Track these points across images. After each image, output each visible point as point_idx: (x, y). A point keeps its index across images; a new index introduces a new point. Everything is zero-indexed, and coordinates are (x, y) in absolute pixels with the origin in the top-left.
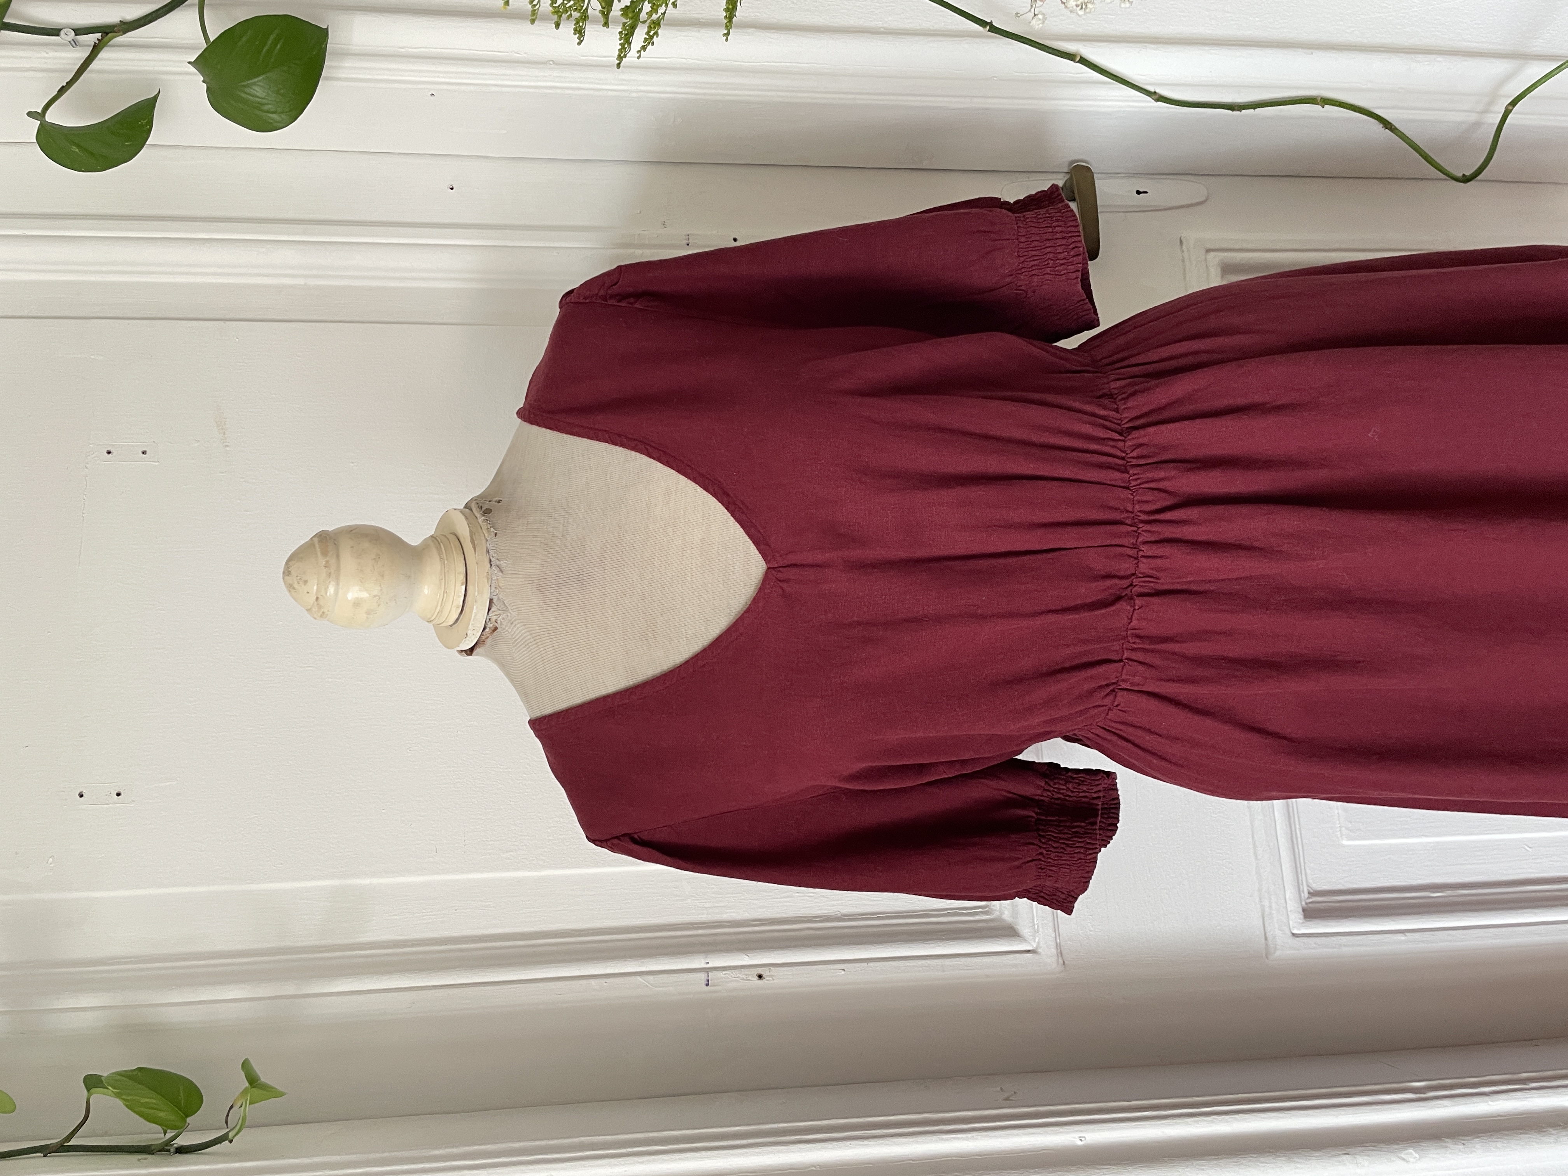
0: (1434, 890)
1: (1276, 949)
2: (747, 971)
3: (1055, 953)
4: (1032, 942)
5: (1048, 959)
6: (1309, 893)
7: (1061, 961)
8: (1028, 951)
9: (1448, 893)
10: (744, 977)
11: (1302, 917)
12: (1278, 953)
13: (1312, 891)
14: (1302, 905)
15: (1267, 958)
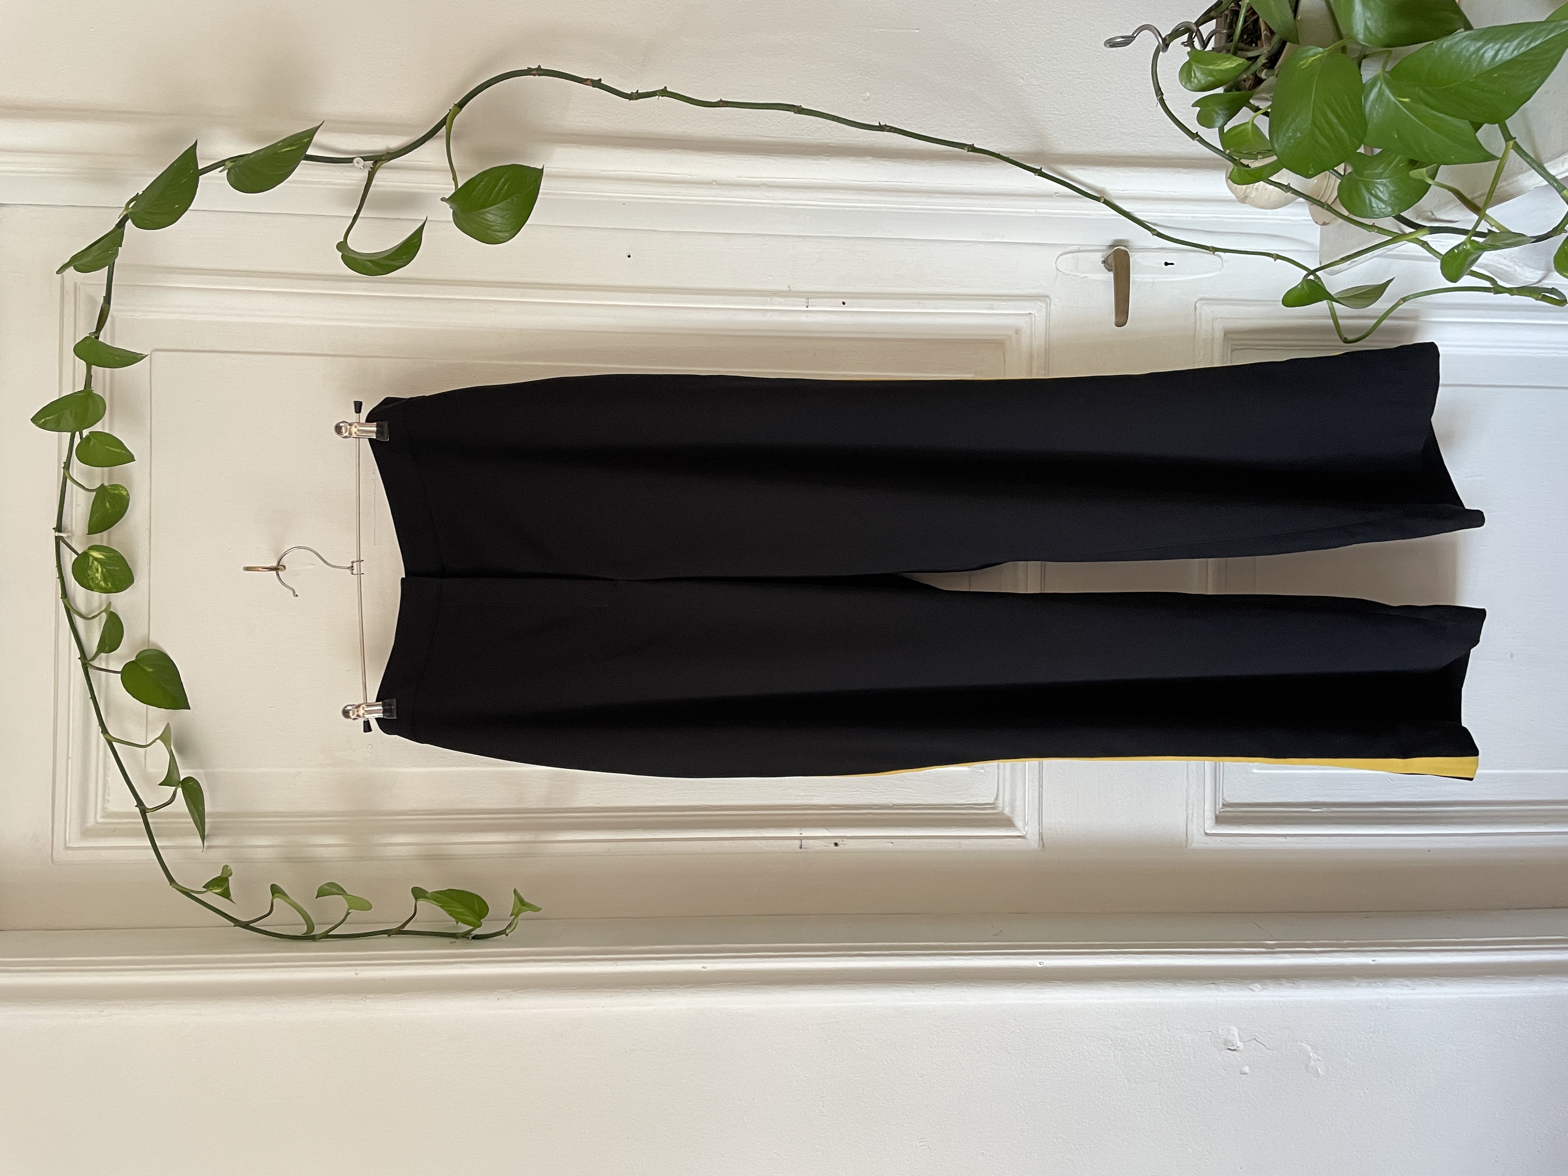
0: (1313, 807)
1: (1192, 843)
2: (828, 841)
3: (1039, 839)
4: (1022, 831)
5: (1033, 842)
6: (1223, 805)
7: (1041, 844)
8: (1020, 836)
9: (1325, 809)
10: (825, 844)
11: (1214, 822)
12: (1193, 845)
13: (1225, 803)
14: (1215, 813)
15: (1186, 848)
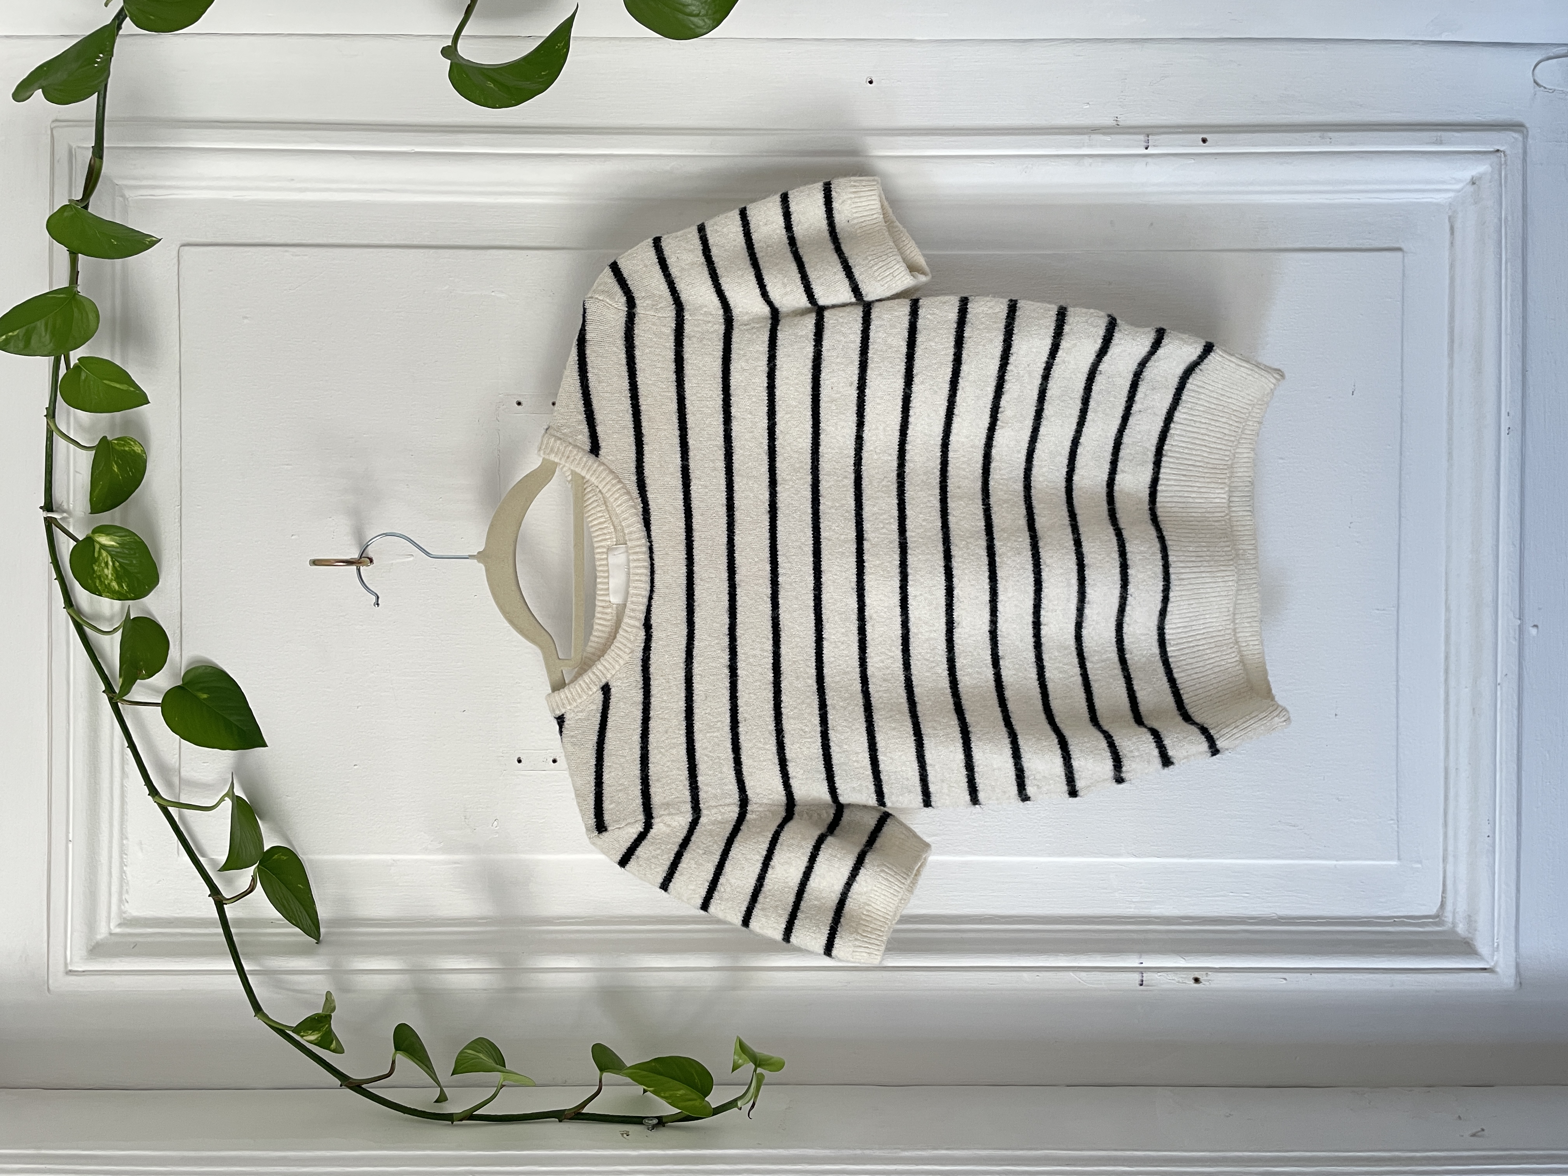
2: (1184, 975)
3: (1515, 973)
4: (1489, 961)
5: (1507, 978)
7: (1519, 980)
8: (1485, 969)
10: (1180, 980)
